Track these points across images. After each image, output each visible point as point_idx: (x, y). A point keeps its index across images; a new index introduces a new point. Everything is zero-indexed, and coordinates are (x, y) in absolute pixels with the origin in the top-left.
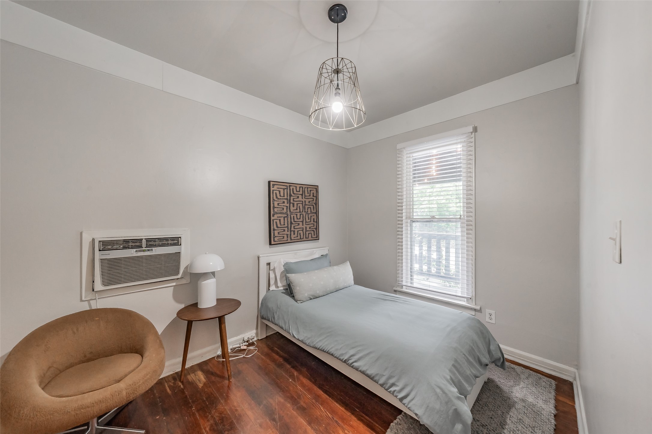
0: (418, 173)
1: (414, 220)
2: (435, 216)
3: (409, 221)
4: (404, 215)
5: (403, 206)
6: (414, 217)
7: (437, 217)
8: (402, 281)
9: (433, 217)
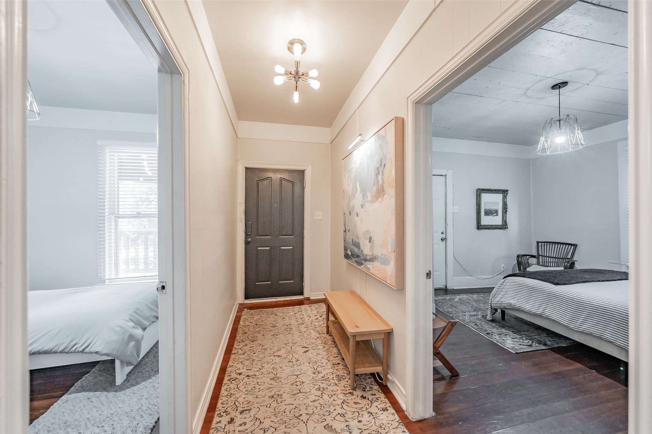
0: (125, 173)
1: (119, 216)
2: (141, 212)
3: (113, 217)
4: (106, 210)
5: (105, 203)
6: (120, 213)
7: (142, 213)
8: (104, 276)
9: (139, 213)
